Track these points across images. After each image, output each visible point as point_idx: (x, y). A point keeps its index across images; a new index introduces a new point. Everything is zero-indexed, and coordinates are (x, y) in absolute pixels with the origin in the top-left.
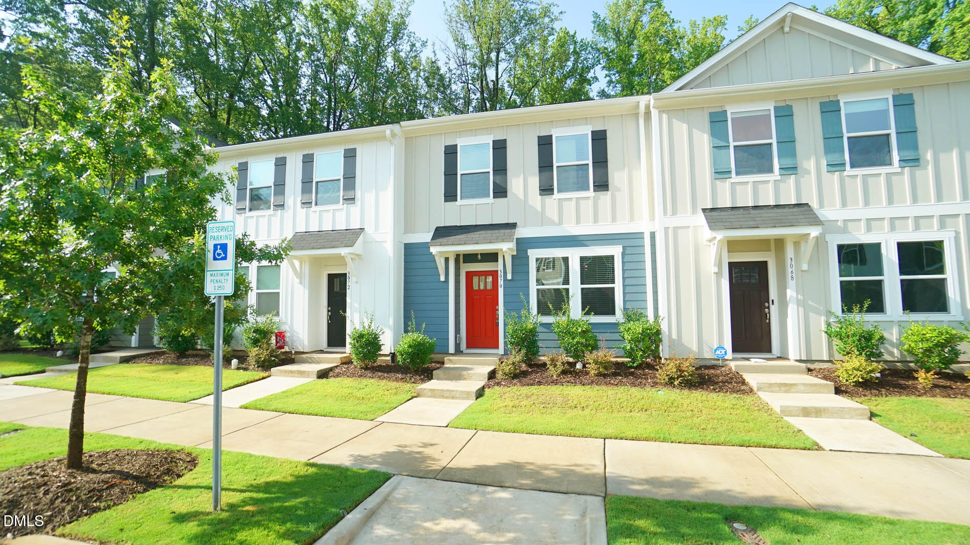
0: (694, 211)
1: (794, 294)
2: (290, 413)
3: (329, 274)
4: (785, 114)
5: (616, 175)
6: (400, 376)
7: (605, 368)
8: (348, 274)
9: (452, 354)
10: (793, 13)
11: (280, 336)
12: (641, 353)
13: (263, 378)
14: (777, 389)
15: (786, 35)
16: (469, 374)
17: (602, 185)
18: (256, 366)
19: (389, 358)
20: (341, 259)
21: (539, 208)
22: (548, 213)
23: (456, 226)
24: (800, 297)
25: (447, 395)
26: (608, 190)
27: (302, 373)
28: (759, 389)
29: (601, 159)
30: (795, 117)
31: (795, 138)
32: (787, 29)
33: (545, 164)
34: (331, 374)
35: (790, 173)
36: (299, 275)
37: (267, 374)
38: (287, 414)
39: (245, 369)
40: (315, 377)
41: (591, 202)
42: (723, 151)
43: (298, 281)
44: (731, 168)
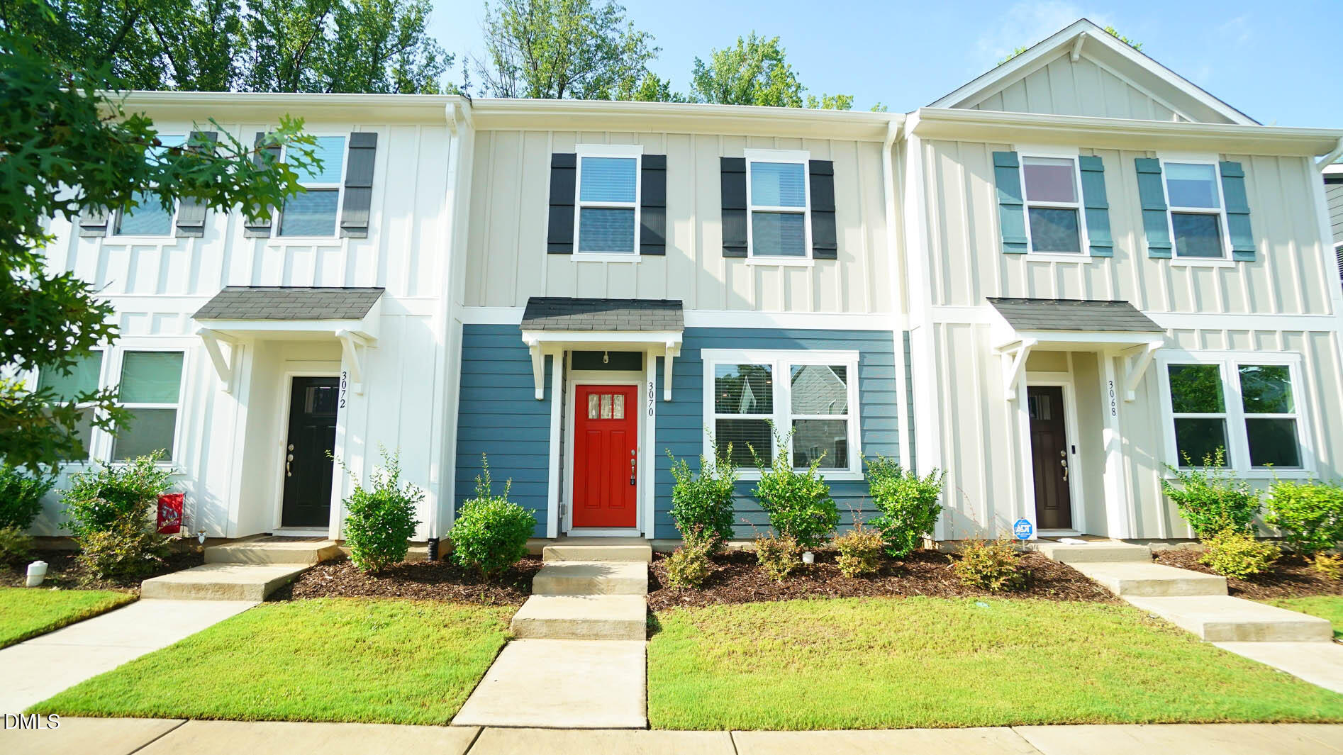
0: (976, 301)
1: (1118, 436)
2: (200, 718)
3: (295, 379)
4: (1093, 168)
5: (848, 235)
6: (461, 588)
7: (868, 562)
8: (342, 378)
9: (552, 539)
10: (1087, 34)
11: (172, 504)
12: (912, 533)
13: (119, 606)
14: (1149, 589)
15: (1074, 65)
16: (609, 581)
17: (826, 249)
18: (100, 575)
19: (426, 550)
20: (333, 346)
21: (722, 279)
22: (736, 288)
23: (570, 299)
24: (1125, 441)
25: (584, 631)
26: (836, 259)
27: (224, 591)
28: (1124, 591)
29: (824, 208)
30: (1105, 173)
31: (1108, 204)
32: (1076, 56)
33: (733, 204)
34: (298, 589)
35: (1104, 254)
36: (230, 376)
37: (129, 594)
38: (191, 722)
39: (67, 585)
40: (260, 597)
41: (808, 275)
42: (1014, 213)
43: (225, 386)
44: (1026, 238)
